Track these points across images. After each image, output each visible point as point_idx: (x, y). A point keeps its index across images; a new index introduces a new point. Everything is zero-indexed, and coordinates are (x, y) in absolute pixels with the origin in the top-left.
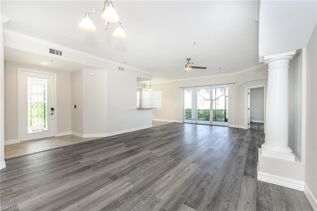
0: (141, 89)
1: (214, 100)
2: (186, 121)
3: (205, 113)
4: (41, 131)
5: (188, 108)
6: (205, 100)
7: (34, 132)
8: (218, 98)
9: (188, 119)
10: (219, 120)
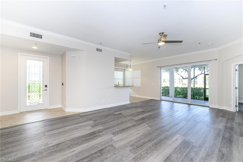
0: (125, 69)
1: (192, 79)
2: (163, 98)
3: (183, 91)
4: (37, 104)
5: (167, 86)
6: (183, 78)
7: (31, 104)
8: (197, 76)
9: (166, 96)
10: (198, 98)
